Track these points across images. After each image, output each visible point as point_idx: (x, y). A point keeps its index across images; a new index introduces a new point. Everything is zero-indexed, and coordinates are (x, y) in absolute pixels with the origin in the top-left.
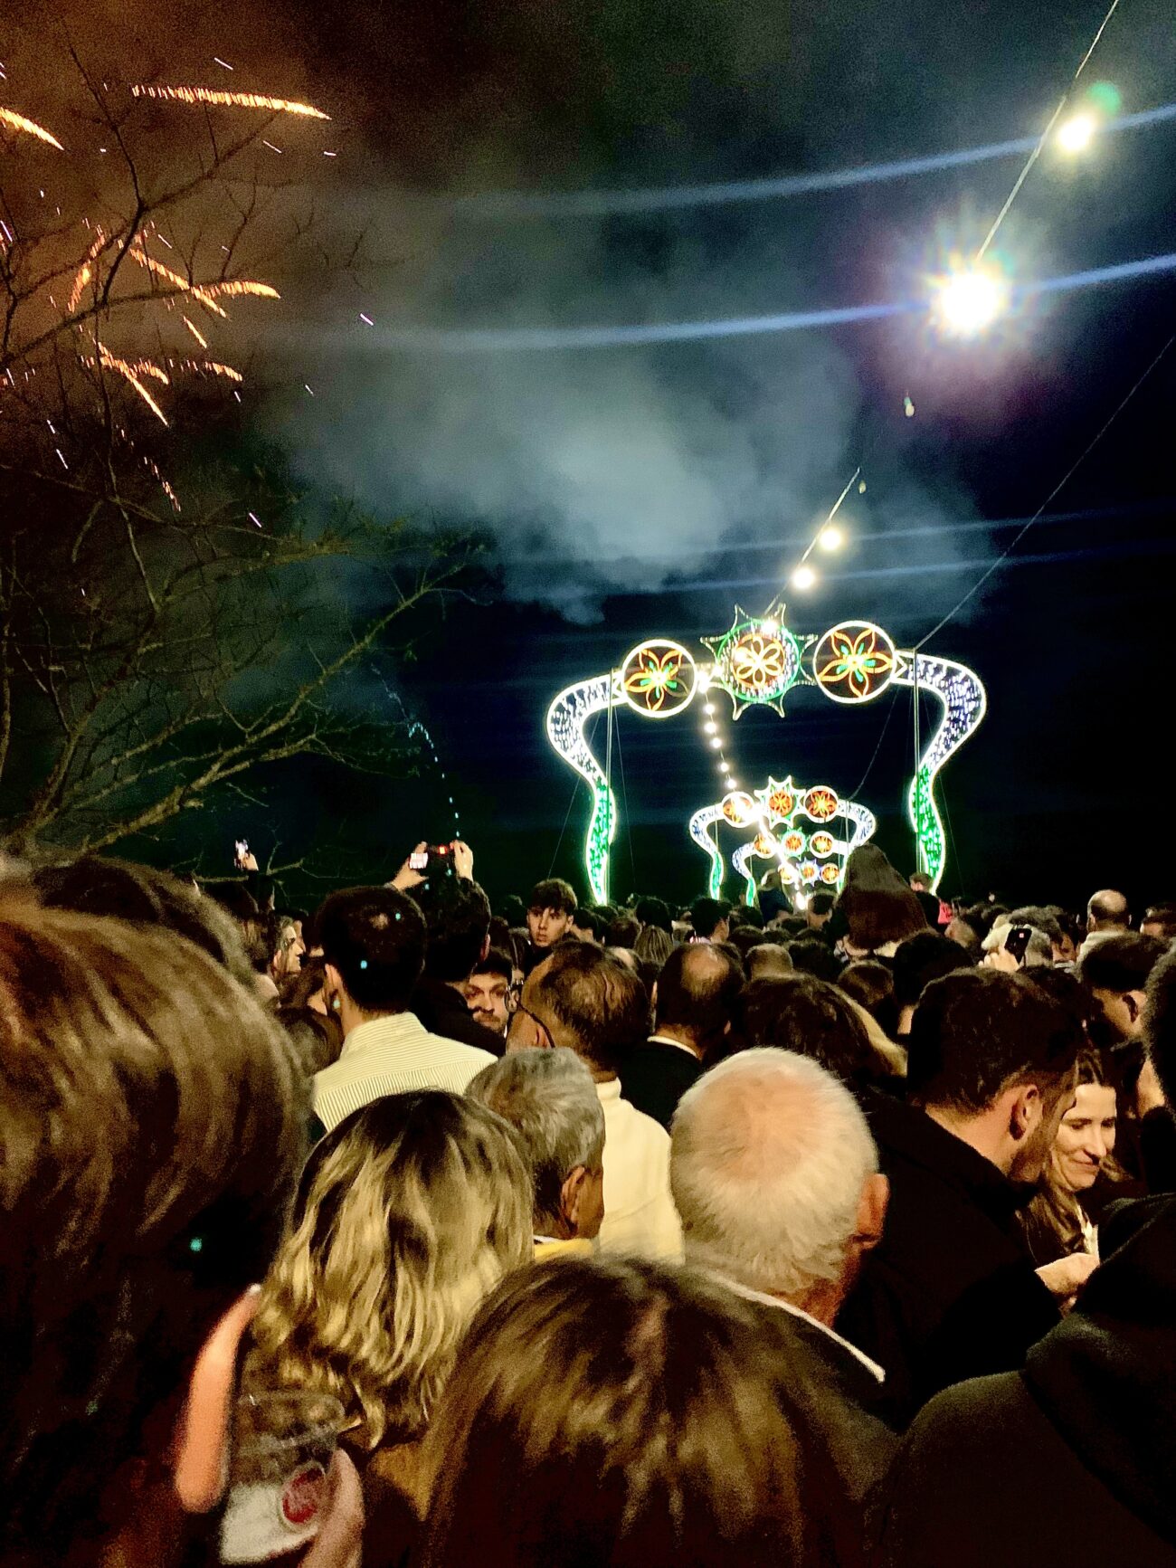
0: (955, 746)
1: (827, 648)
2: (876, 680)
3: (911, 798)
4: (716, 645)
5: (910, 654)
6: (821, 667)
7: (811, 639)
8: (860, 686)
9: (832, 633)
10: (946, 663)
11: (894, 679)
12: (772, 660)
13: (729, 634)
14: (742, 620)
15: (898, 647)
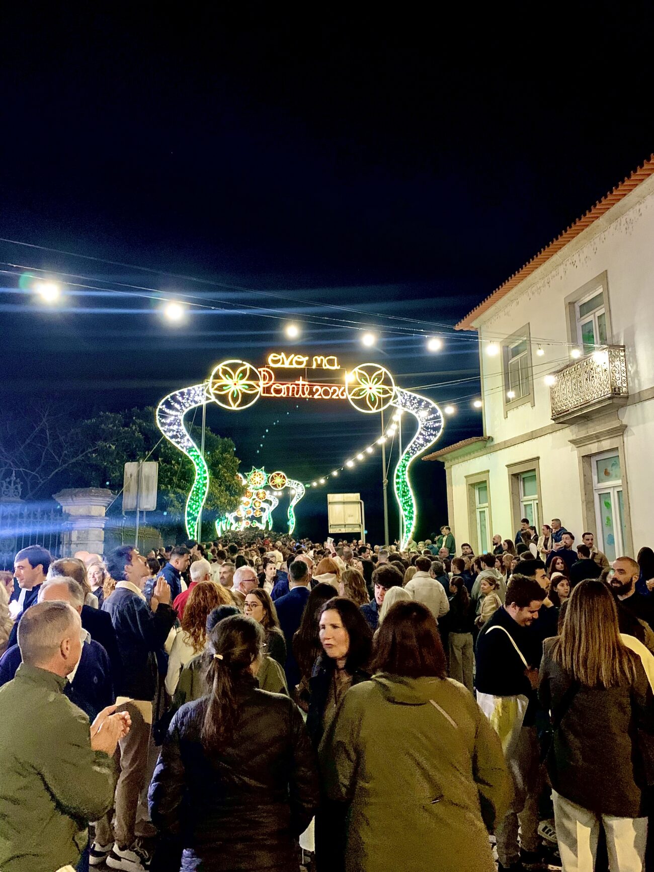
0: (298, 500)
1: (272, 478)
2: (283, 485)
3: (288, 511)
4: (248, 475)
5: (290, 480)
6: (271, 481)
7: (269, 475)
8: (279, 486)
9: (274, 474)
10: (297, 482)
11: (286, 485)
12: (261, 479)
13: (250, 473)
14: (254, 469)
15: (288, 478)
